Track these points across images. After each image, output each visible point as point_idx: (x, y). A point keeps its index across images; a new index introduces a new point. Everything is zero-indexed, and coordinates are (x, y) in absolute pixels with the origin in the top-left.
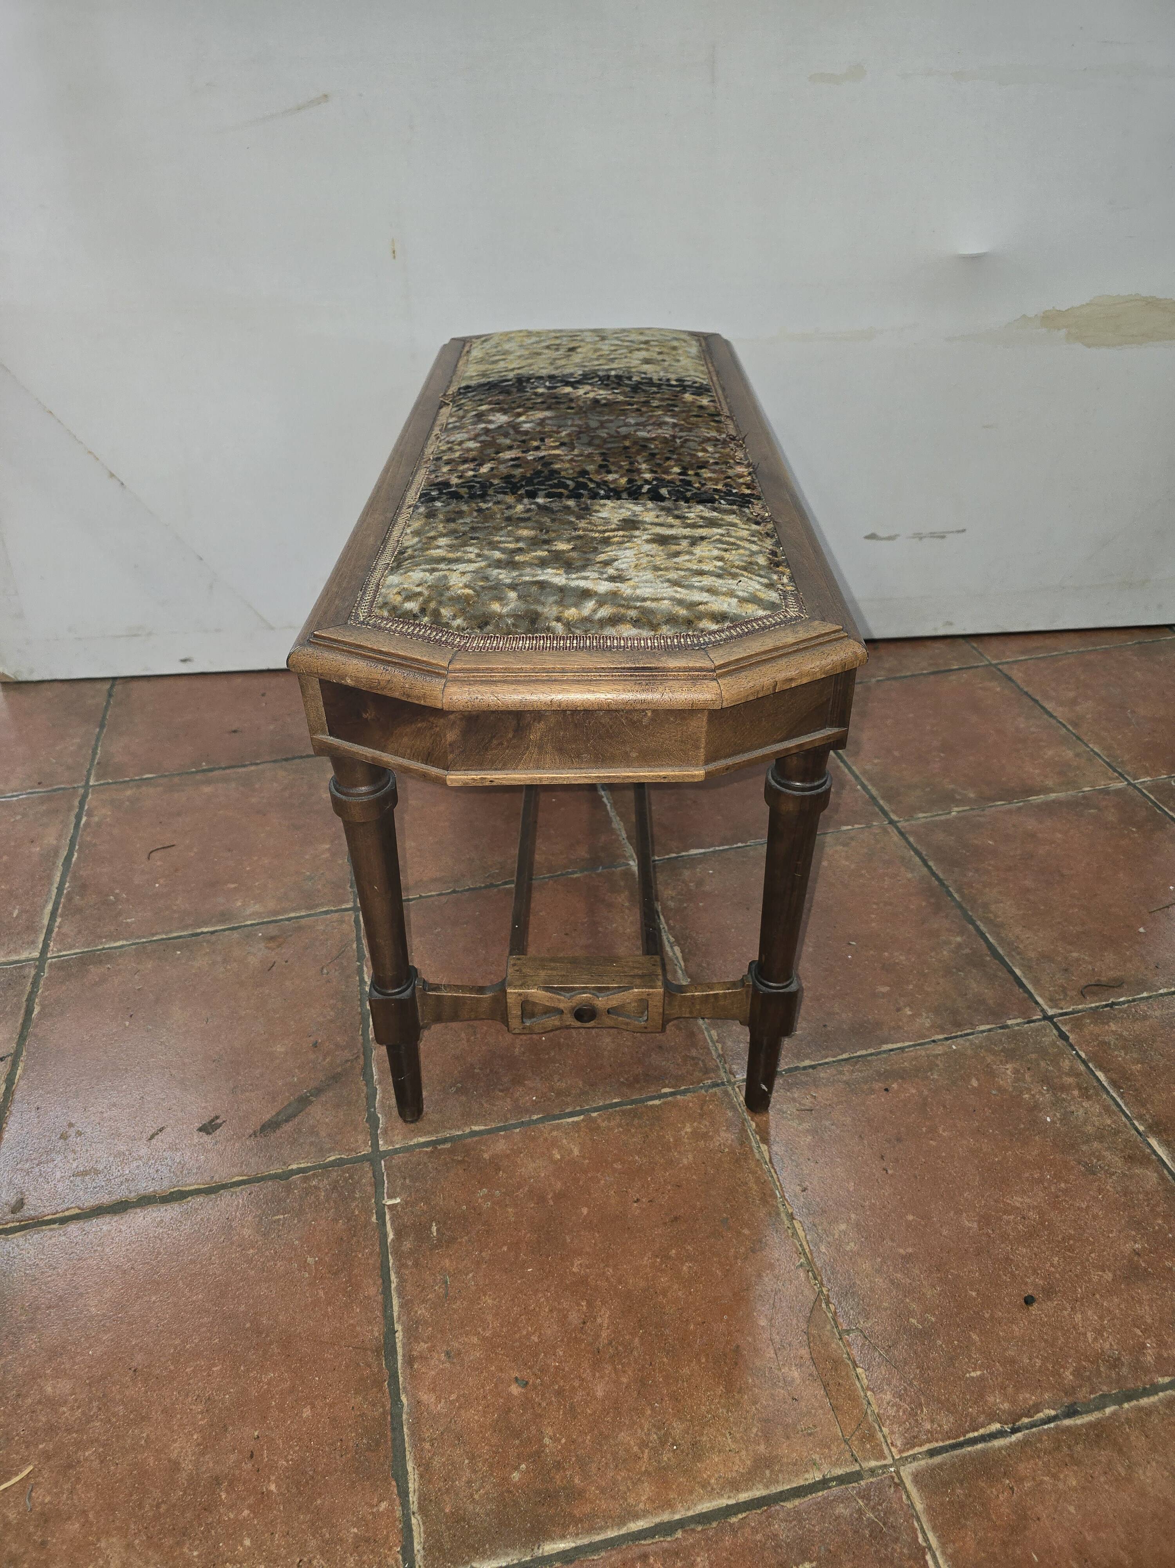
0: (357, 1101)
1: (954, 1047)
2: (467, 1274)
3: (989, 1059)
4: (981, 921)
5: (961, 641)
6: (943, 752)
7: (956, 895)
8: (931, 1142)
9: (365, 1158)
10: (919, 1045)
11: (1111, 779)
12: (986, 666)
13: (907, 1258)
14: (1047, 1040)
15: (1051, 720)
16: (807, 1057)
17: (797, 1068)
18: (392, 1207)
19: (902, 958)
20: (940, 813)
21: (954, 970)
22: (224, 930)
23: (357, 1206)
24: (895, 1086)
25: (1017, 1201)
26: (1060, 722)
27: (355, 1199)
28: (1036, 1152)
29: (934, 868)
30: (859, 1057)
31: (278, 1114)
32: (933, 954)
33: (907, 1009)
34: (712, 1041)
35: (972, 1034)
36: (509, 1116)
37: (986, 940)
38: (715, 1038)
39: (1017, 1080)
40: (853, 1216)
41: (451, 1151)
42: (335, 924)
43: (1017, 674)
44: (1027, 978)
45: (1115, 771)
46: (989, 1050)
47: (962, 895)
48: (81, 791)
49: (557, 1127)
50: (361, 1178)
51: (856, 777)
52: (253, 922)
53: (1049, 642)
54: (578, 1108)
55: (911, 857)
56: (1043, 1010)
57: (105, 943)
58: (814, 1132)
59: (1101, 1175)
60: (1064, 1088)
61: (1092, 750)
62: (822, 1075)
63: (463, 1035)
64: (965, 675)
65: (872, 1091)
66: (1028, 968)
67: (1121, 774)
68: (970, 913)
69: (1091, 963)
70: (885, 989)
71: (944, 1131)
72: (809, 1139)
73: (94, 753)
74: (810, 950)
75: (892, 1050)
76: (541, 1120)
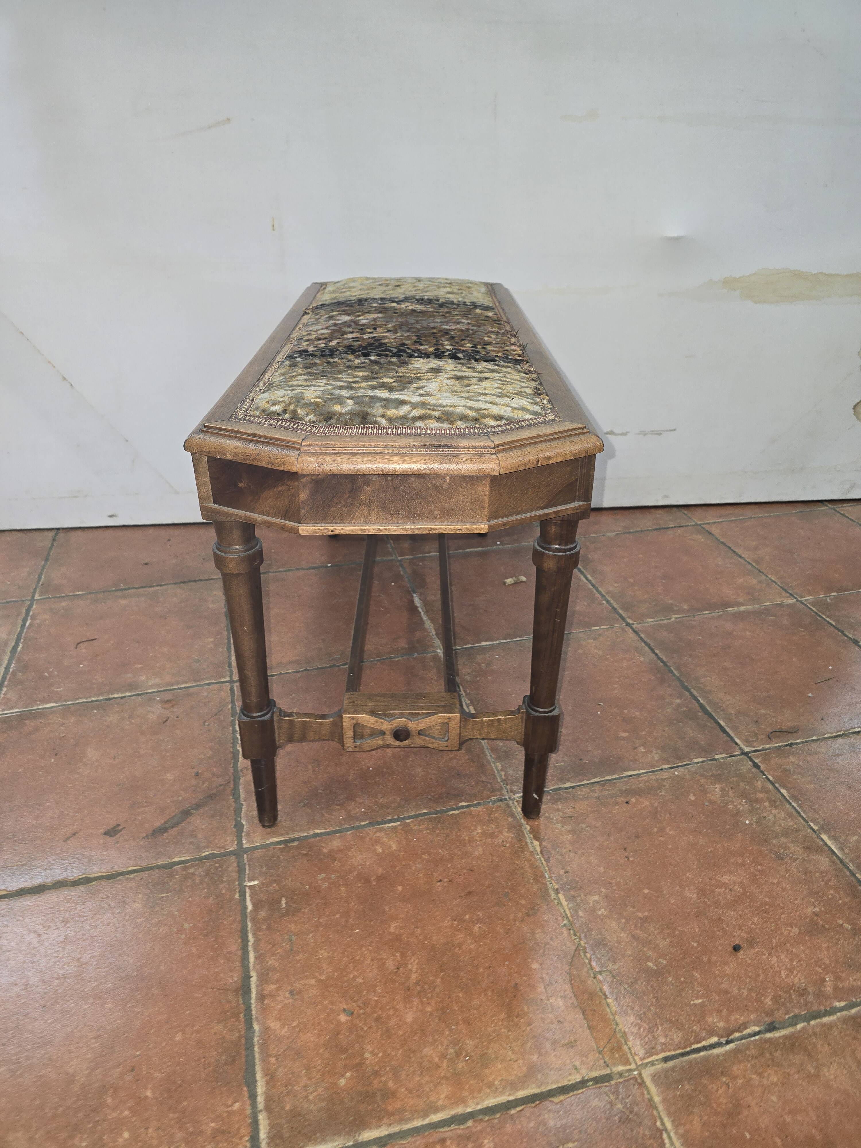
0: (227, 813)
1: (676, 773)
2: (308, 935)
3: (703, 781)
4: (694, 689)
5: (674, 509)
6: (664, 579)
7: (676, 672)
8: (661, 838)
9: (232, 853)
10: (650, 772)
11: (785, 597)
12: (694, 525)
13: (644, 920)
14: (744, 769)
15: (740, 560)
16: (568, 781)
17: (560, 788)
18: (250, 887)
19: (637, 714)
20: (663, 618)
21: (675, 722)
22: (130, 696)
23: (224, 887)
24: (633, 800)
25: (726, 878)
26: (747, 562)
27: (222, 882)
28: (738, 845)
29: (659, 654)
30: (607, 780)
31: (165, 823)
32: (660, 711)
33: (642, 748)
34: (498, 771)
35: (690, 764)
36: (343, 822)
37: (698, 702)
38: (500, 768)
39: (723, 795)
40: (603, 890)
41: (298, 848)
42: (215, 692)
43: (715, 530)
44: (729, 727)
45: (788, 592)
46: (702, 775)
47: (680, 672)
48: (28, 603)
49: (380, 830)
50: (228, 867)
51: (602, 595)
52: (153, 690)
53: (737, 510)
54: (396, 817)
55: (642, 646)
56: (741, 749)
57: (40, 705)
58: (573, 832)
59: (788, 860)
60: (757, 801)
61: (770, 579)
62: (579, 793)
63: (310, 767)
64: (679, 531)
65: (617, 803)
66: (729, 720)
67: (791, 594)
68: (686, 684)
69: (774, 717)
70: (625, 735)
71: (670, 831)
72: (570, 836)
73: (40, 578)
74: (570, 708)
75: (631, 776)
76: (368, 825)
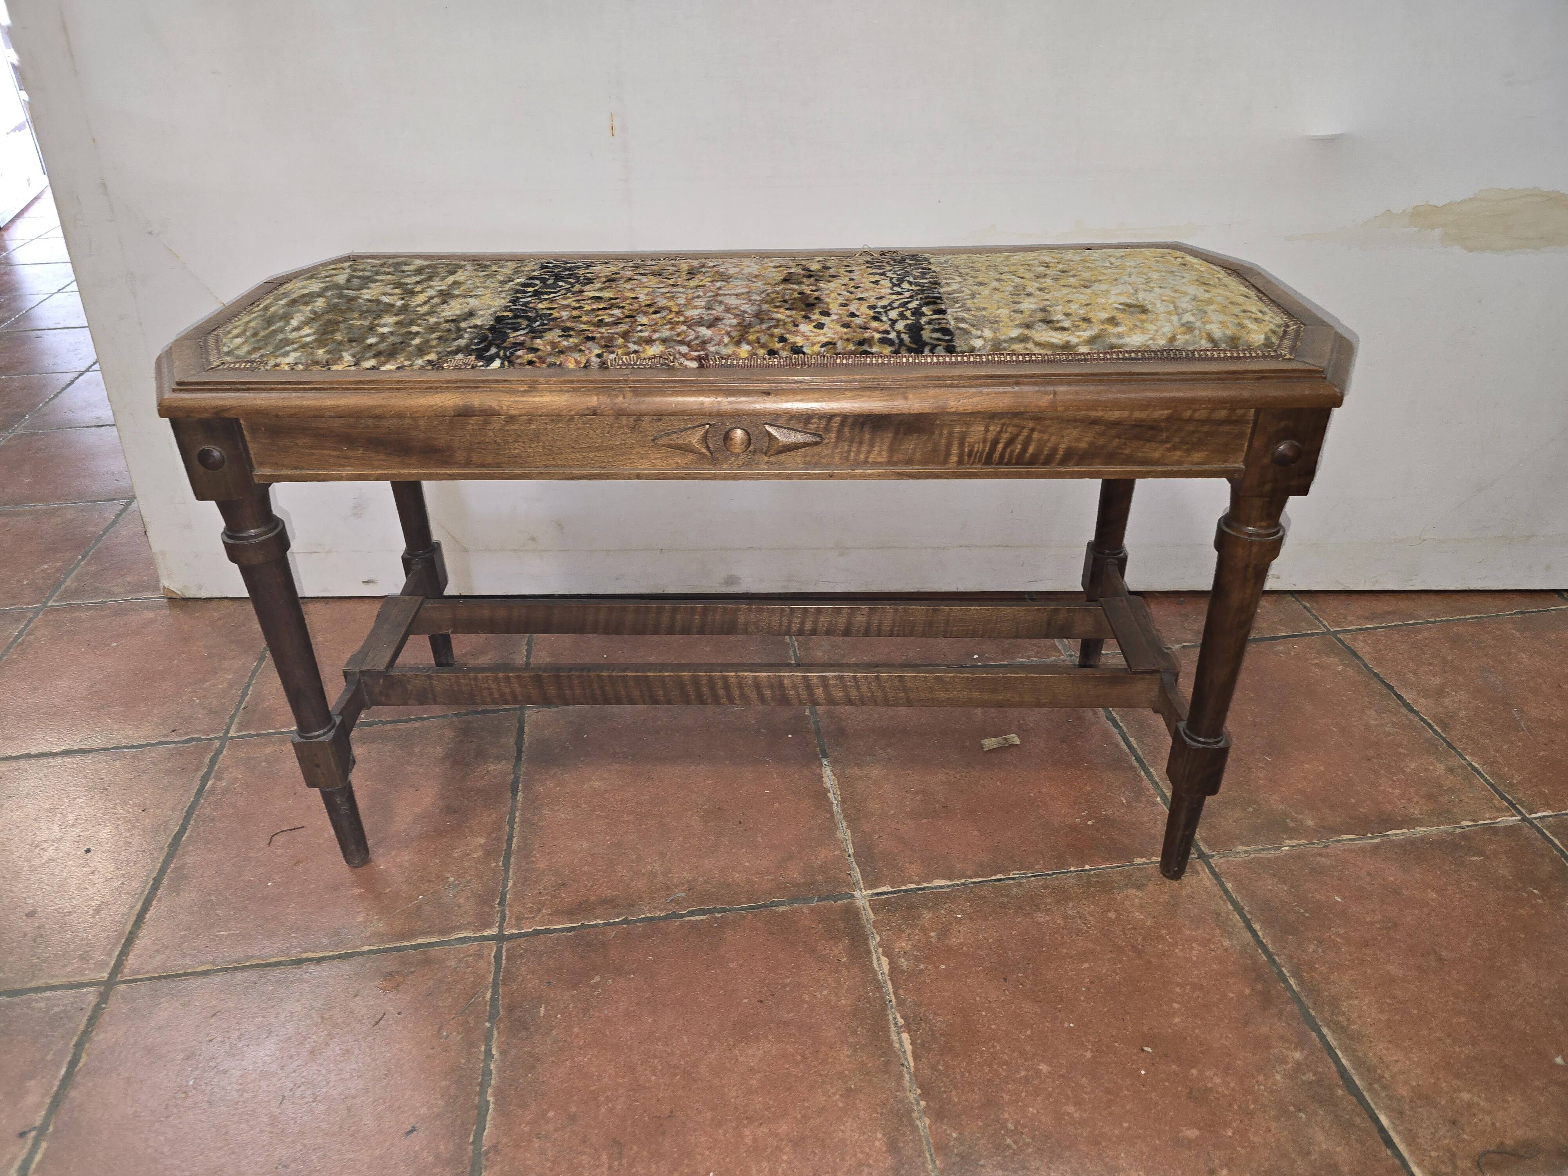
4: (1329, 1028)
5: (1289, 598)
6: (1269, 755)
7: (1292, 981)
11: (1498, 810)
12: (1323, 635)
15: (1411, 716)
19: (1217, 1080)
20: (1268, 846)
21: (1292, 1108)
22: (332, 958)
26: (1423, 720)
29: (1260, 933)
32: (1261, 1078)
37: (1336, 1060)
42: (470, 959)
43: (1363, 648)
44: (1398, 1132)
45: (1503, 798)
47: (1301, 982)
48: (217, 743)
51: (1155, 784)
52: (372, 948)
53: (1403, 605)
55: (1228, 913)
61: (1470, 765)
63: (604, 1157)
64: (1296, 646)
66: (1398, 1114)
67: (1510, 803)
68: (1313, 1014)
69: (1489, 1112)
70: (1192, 1133)
73: (245, 694)
74: (1089, 1055)
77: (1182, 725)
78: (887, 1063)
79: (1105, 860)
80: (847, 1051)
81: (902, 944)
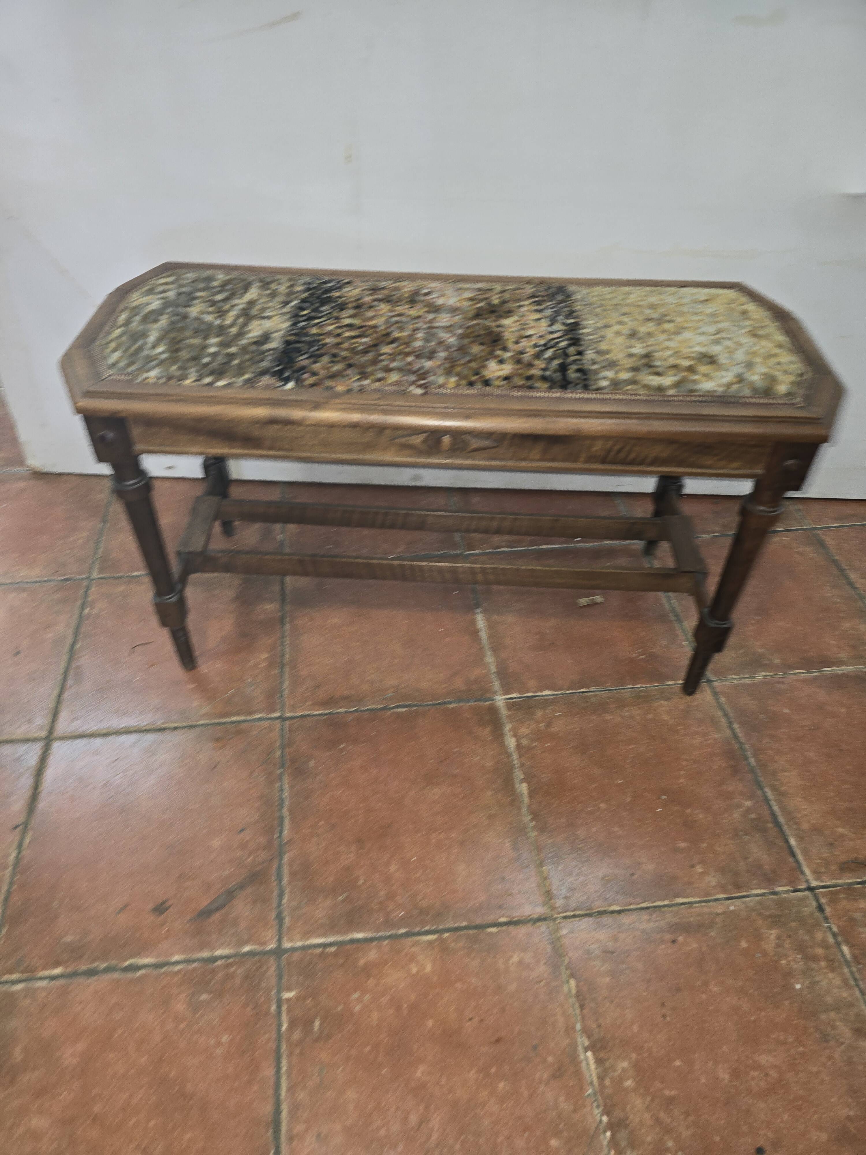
0: (270, 899)
1: (732, 908)
2: (337, 1068)
3: (759, 923)
4: (768, 787)
5: (788, 503)
7: (752, 760)
8: (703, 995)
9: (272, 952)
10: (704, 901)
12: (806, 529)
13: (671, 1100)
14: (806, 910)
15: (852, 591)
16: (615, 901)
17: (606, 911)
18: (288, 1000)
19: (701, 816)
20: (748, 676)
21: (741, 833)
22: (182, 727)
23: (262, 996)
24: (681, 939)
25: (763, 1059)
27: (260, 989)
28: (784, 1016)
29: (737, 731)
30: (657, 907)
31: (211, 903)
32: (726, 815)
33: (700, 867)
35: (748, 896)
36: (381, 928)
37: (770, 807)
39: (778, 946)
40: (633, 1056)
41: (336, 954)
42: (265, 732)
43: (830, 540)
44: (798, 848)
46: (759, 915)
47: (757, 760)
48: (85, 583)
49: (416, 944)
50: (268, 969)
52: (205, 722)
54: (434, 927)
55: (719, 718)
56: (807, 881)
59: (832, 1043)
60: (814, 958)
62: (625, 920)
64: (787, 538)
65: (662, 941)
66: (800, 838)
68: (761, 779)
69: (852, 840)
71: (714, 986)
72: (608, 980)
73: (98, 547)
74: (629, 799)
75: (682, 904)
76: (407, 935)
77: (706, 610)
78: (513, 800)
79: (650, 682)
80: (489, 793)
81: (524, 731)
